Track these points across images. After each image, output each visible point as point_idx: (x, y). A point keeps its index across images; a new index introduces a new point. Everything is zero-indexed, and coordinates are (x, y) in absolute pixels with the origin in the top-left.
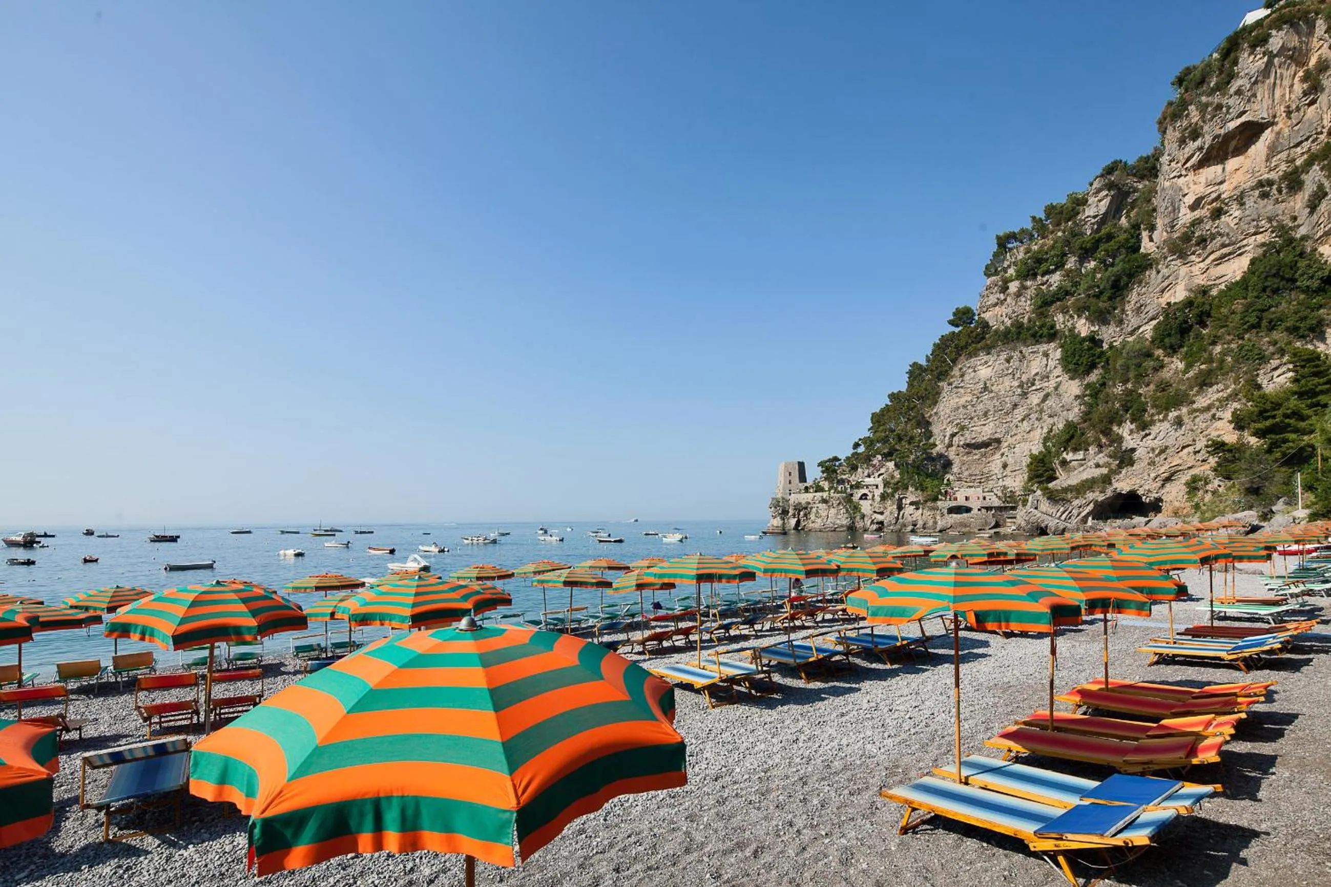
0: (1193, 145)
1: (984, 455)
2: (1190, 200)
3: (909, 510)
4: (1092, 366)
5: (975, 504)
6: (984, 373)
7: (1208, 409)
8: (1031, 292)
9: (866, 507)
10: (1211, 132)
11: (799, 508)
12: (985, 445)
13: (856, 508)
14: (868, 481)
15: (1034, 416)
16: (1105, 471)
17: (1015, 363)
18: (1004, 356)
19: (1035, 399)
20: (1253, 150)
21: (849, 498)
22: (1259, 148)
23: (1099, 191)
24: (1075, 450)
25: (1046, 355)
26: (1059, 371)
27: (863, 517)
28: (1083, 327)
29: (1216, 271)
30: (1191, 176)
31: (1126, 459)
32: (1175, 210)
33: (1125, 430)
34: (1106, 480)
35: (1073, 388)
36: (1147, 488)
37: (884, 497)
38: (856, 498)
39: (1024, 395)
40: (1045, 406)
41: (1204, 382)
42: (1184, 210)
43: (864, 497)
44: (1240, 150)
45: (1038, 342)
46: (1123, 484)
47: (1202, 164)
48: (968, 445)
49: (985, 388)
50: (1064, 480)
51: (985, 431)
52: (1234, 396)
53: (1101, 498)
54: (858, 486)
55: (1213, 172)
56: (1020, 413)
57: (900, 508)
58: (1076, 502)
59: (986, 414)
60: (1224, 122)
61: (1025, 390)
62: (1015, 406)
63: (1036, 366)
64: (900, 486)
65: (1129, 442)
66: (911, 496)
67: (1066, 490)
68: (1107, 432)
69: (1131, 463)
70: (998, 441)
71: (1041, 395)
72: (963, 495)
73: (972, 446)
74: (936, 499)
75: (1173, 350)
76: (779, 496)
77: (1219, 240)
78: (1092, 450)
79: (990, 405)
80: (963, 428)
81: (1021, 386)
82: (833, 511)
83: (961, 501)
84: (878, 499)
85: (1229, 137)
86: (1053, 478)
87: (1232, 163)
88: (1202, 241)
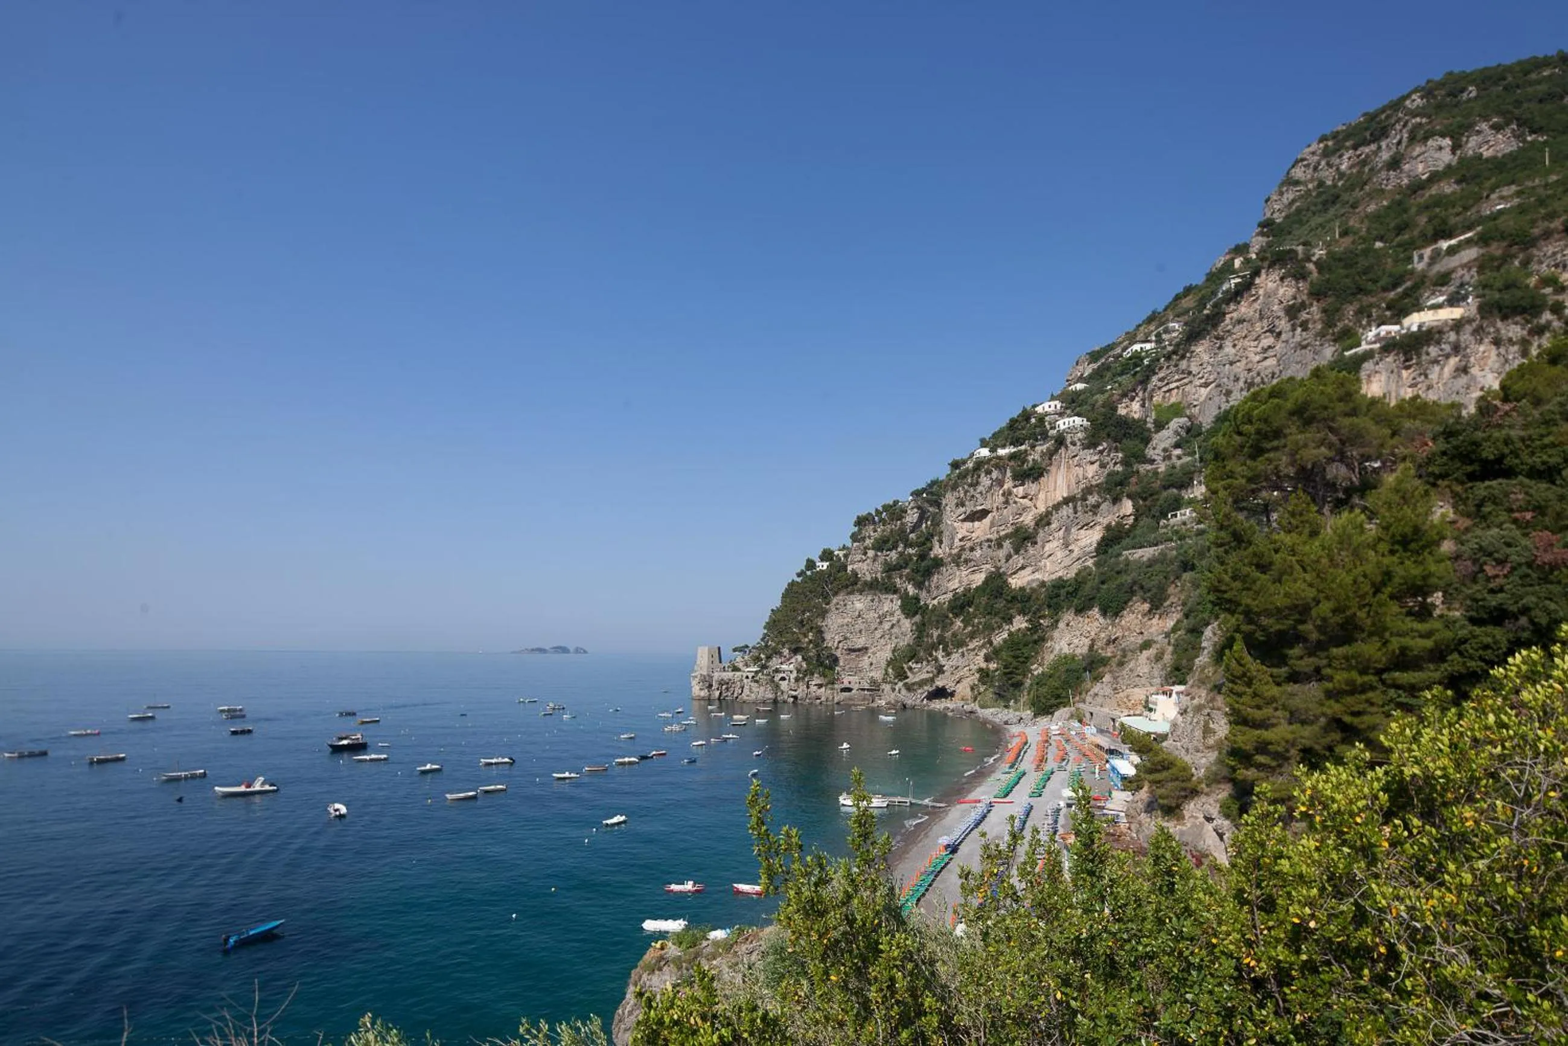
0: (962, 509)
1: (857, 656)
2: (960, 536)
3: (813, 688)
4: (916, 613)
5: (855, 687)
6: (859, 606)
7: (974, 649)
8: (881, 559)
9: (784, 685)
10: (970, 508)
11: (721, 683)
12: (859, 650)
13: (778, 686)
14: (784, 667)
15: (887, 637)
16: (931, 675)
17: (876, 603)
18: (870, 598)
19: (887, 626)
20: (984, 521)
21: (772, 680)
22: (987, 521)
23: (912, 508)
24: (917, 663)
25: (892, 601)
26: (899, 612)
27: (782, 693)
28: (911, 590)
29: (972, 577)
30: (960, 524)
31: (940, 670)
32: (953, 539)
33: (940, 654)
34: (932, 680)
35: (907, 624)
36: (950, 686)
37: (797, 680)
38: (777, 679)
39: (881, 623)
40: (893, 631)
41: (972, 636)
42: (956, 540)
43: (783, 679)
44: (980, 519)
45: (887, 593)
46: (939, 683)
47: (964, 520)
48: (850, 650)
49: (859, 616)
50: (912, 679)
51: (860, 642)
52: (983, 646)
53: (931, 689)
54: (777, 671)
55: (968, 525)
56: (878, 634)
57: (808, 687)
58: (919, 691)
59: (860, 631)
60: (975, 506)
61: (881, 619)
62: (876, 629)
63: (886, 607)
64: (809, 672)
65: (942, 661)
66: (817, 680)
67: (913, 684)
68: (931, 655)
69: (943, 672)
70: (867, 649)
71: (890, 624)
72: (846, 680)
73: (851, 650)
74: (833, 683)
75: (956, 615)
76: (705, 673)
77: (973, 563)
78: (925, 663)
79: (862, 627)
80: (846, 639)
81: (879, 617)
82: (762, 689)
83: (846, 685)
84: (792, 680)
85: (977, 512)
86: (907, 677)
87: (976, 524)
88: (966, 561)
